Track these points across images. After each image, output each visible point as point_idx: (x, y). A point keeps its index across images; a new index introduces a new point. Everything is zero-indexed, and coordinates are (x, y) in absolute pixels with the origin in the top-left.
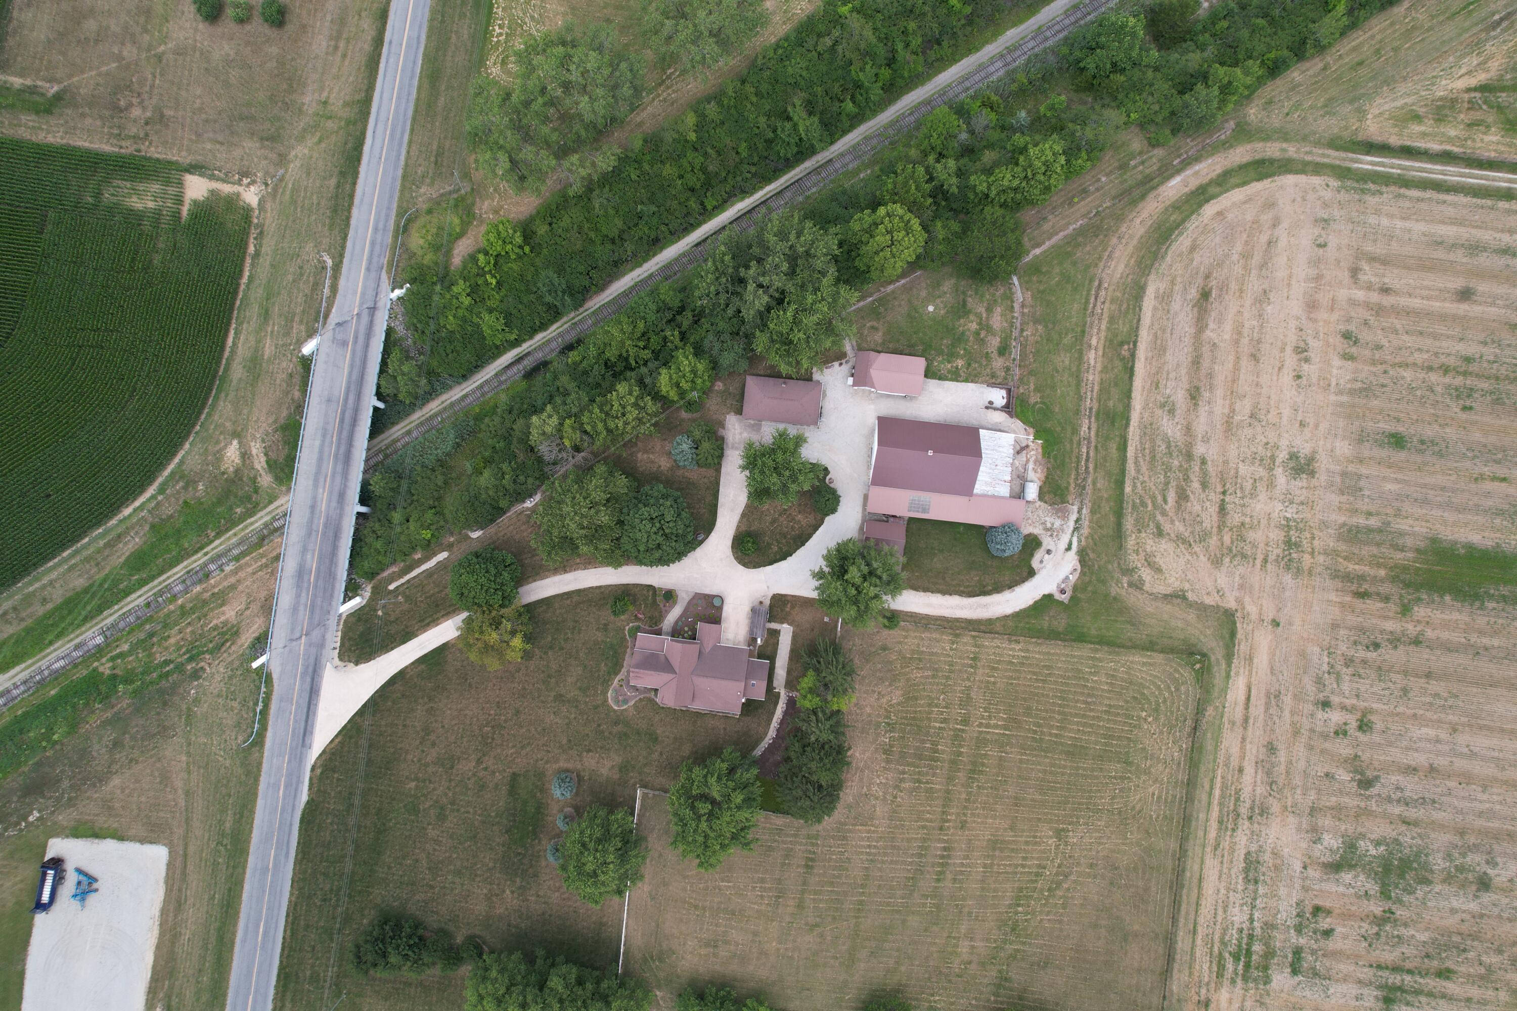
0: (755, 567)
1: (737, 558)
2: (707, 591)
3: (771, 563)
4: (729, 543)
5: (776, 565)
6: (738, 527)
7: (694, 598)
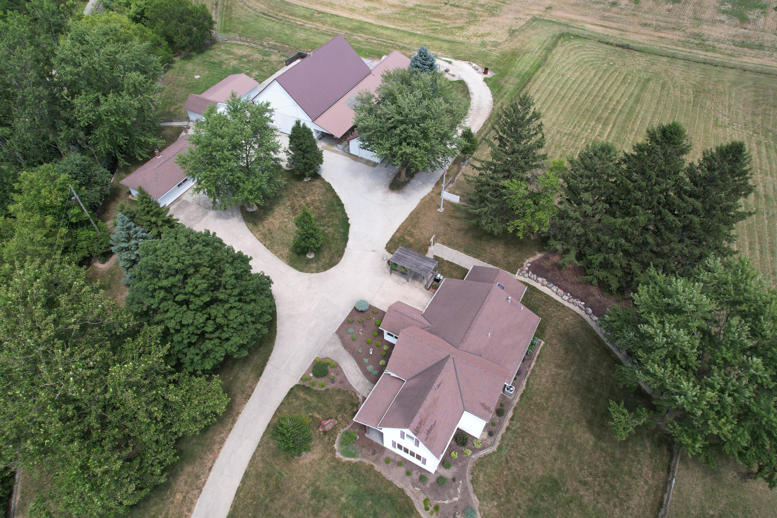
0: (341, 256)
1: (318, 271)
2: (342, 318)
3: (345, 239)
4: (293, 272)
5: (350, 236)
6: (281, 256)
7: (341, 338)
